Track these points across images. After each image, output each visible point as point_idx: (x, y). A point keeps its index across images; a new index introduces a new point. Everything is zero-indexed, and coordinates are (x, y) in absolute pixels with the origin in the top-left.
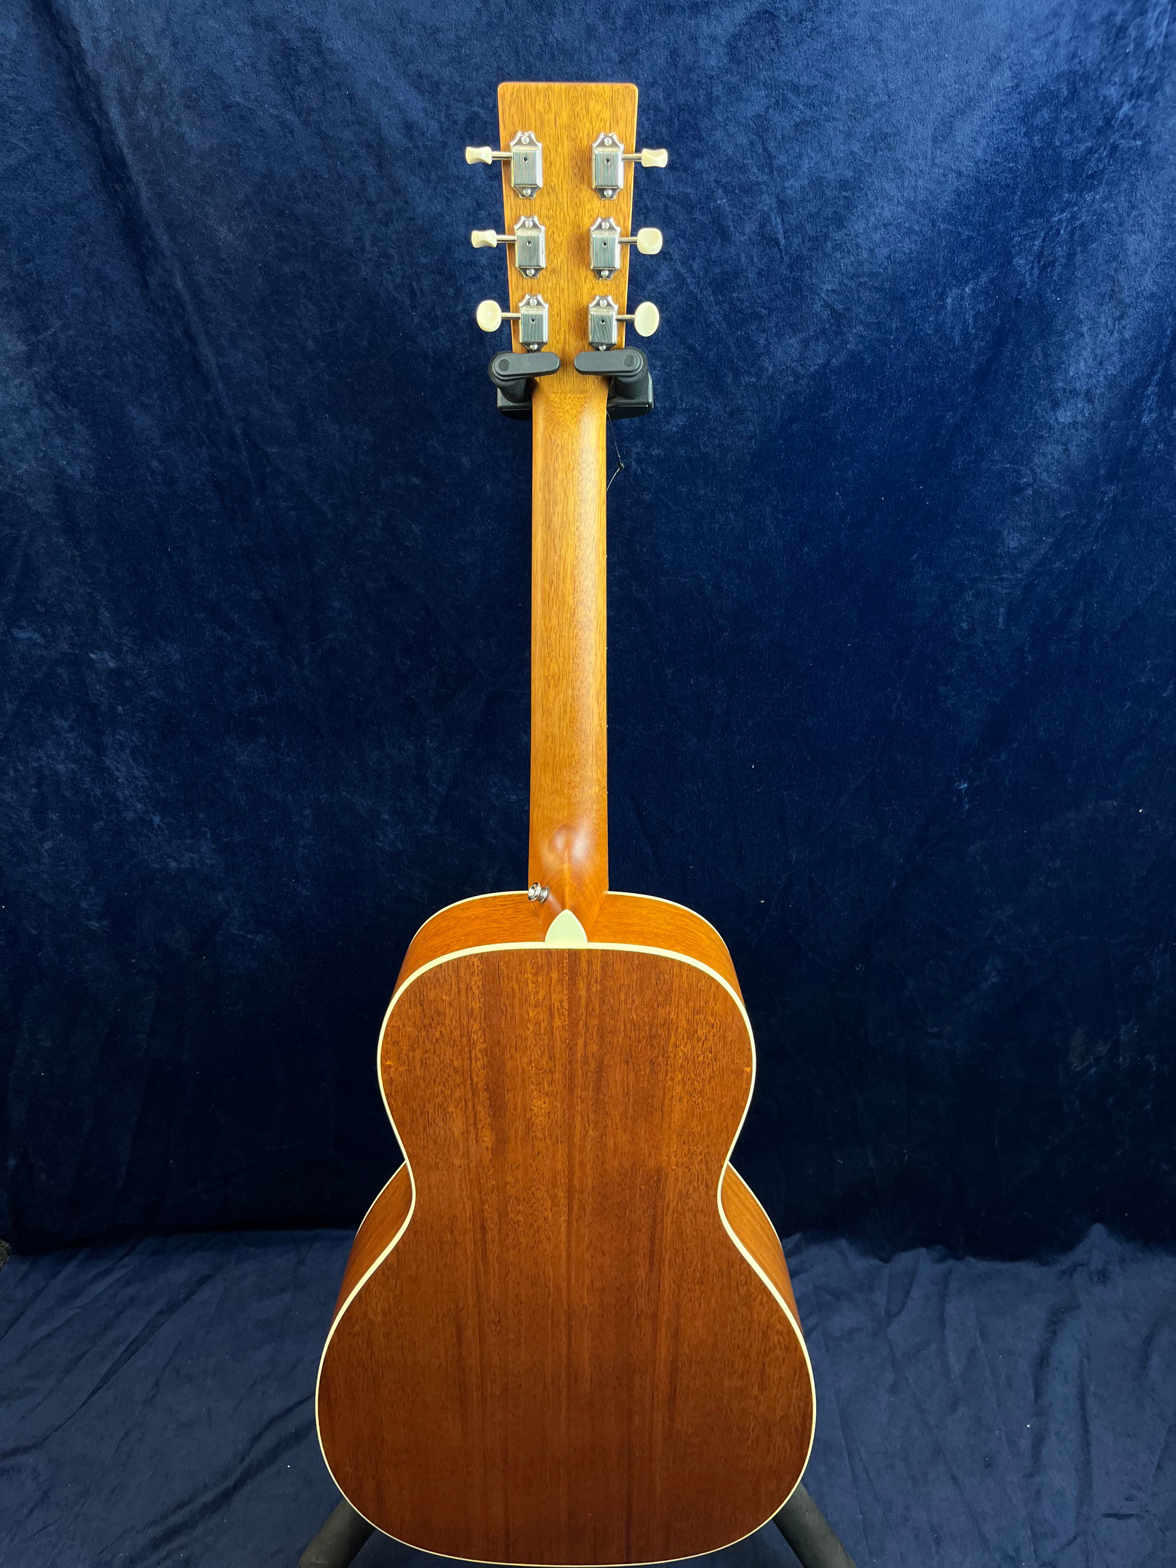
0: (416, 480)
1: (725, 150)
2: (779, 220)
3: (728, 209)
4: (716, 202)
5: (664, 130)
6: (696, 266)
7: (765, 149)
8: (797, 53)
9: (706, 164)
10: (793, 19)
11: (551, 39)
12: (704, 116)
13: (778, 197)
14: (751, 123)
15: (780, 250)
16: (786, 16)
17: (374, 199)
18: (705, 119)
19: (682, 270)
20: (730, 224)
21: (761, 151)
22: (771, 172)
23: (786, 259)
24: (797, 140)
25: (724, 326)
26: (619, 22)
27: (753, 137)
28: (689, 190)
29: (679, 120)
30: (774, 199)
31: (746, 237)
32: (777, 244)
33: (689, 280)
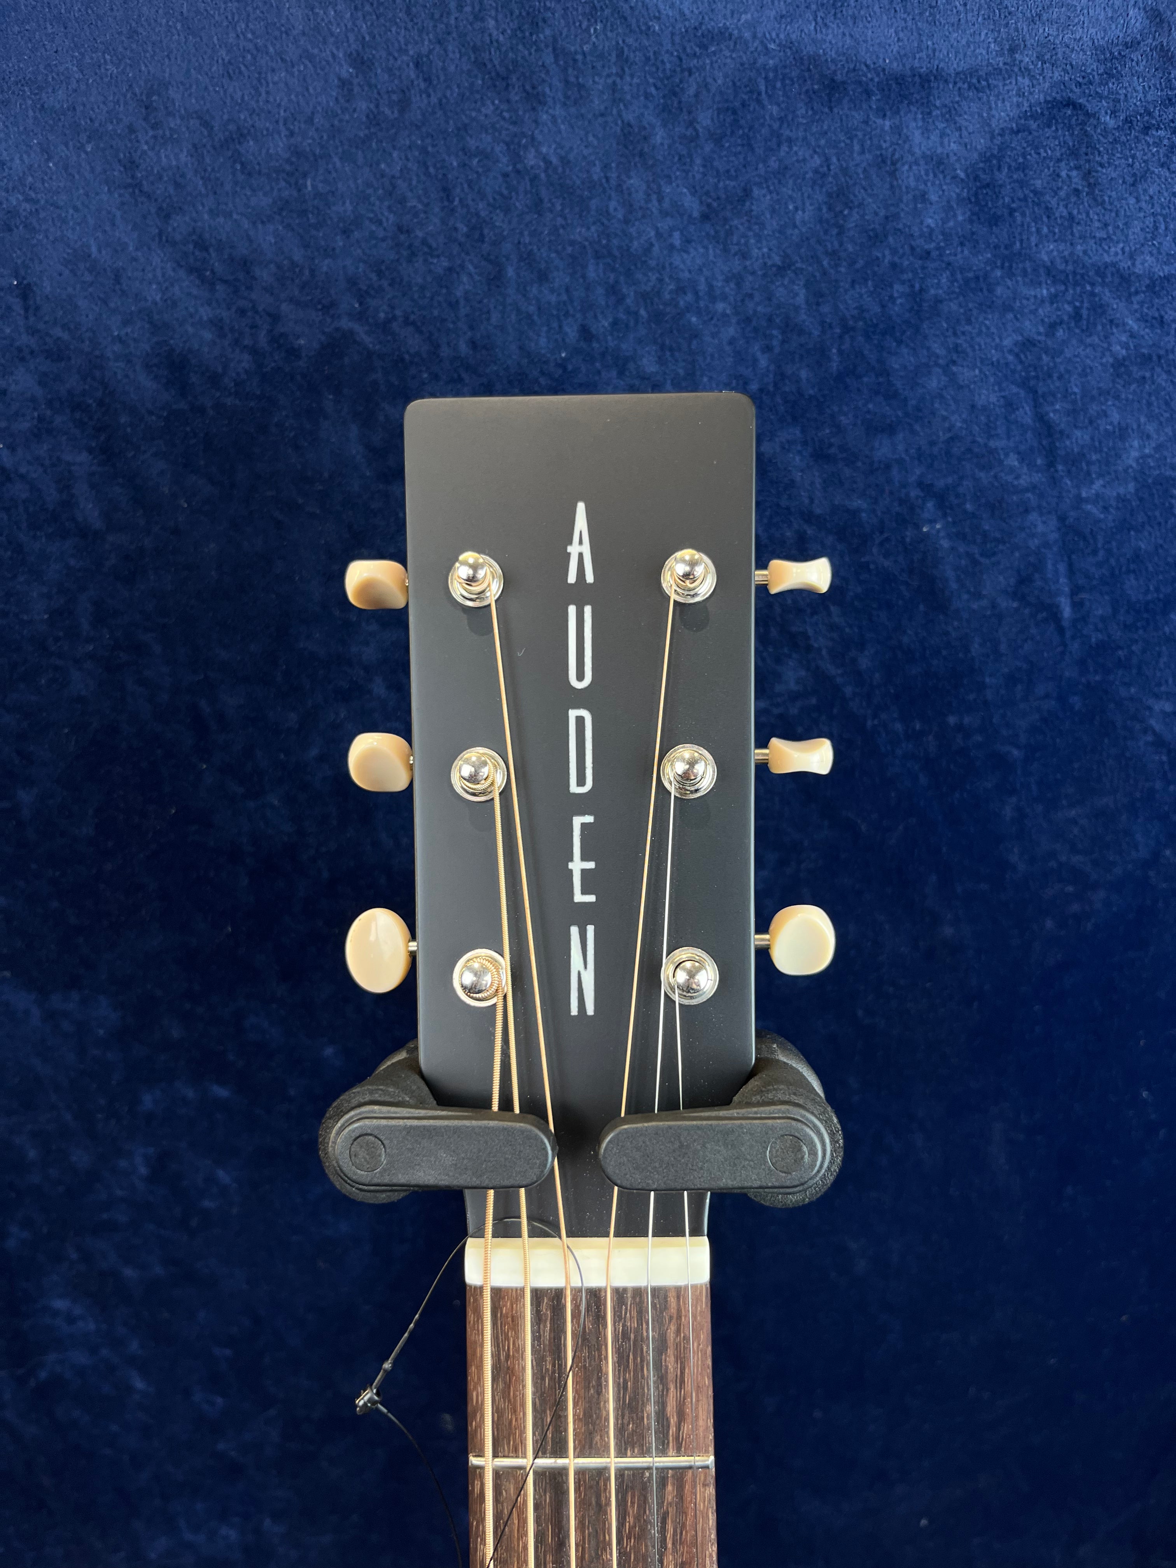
0: (221, 1092)
1: (945, 419)
2: (1062, 568)
3: (945, 544)
4: (918, 527)
5: (804, 374)
6: (864, 662)
7: (1041, 418)
8: (1132, 201)
9: (901, 447)
10: (1128, 121)
11: (531, 159)
12: (900, 342)
13: (1062, 519)
14: (1011, 358)
15: (1061, 630)
16: (1114, 113)
17: (98, 524)
18: (905, 351)
19: (833, 670)
20: (950, 574)
21: (1028, 420)
22: (1051, 465)
23: (1075, 647)
24: (1117, 397)
25: (923, 780)
26: (705, 119)
27: (1015, 389)
28: (857, 503)
29: (840, 352)
30: (1053, 522)
31: (985, 602)
32: (1054, 615)
33: (848, 690)
